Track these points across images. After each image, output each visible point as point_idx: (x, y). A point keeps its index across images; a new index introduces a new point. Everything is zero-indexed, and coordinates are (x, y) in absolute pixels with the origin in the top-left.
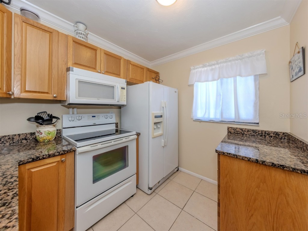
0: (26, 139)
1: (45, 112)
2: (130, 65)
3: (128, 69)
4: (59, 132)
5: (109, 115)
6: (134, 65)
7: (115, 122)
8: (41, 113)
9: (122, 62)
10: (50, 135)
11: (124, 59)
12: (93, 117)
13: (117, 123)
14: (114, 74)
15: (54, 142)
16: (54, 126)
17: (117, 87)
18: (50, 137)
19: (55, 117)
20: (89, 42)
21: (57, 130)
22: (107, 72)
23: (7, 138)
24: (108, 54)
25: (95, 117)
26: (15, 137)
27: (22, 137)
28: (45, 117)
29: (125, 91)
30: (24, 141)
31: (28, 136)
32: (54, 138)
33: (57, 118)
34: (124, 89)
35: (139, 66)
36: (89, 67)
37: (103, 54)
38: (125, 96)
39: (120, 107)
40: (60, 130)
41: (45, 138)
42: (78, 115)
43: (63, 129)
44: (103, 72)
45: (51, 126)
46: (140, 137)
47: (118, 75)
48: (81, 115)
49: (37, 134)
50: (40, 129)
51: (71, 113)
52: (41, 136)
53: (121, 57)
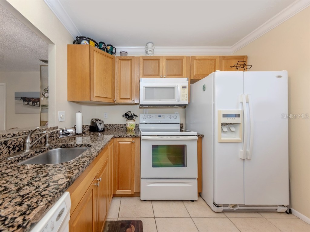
0: (123, 128)
1: (130, 112)
2: (194, 61)
3: (191, 67)
4: (137, 126)
5: (173, 115)
6: (199, 60)
7: (180, 123)
8: (128, 112)
9: (184, 61)
10: (132, 126)
11: (187, 57)
12: (159, 116)
14: (175, 75)
15: (134, 131)
16: (134, 121)
17: (177, 87)
18: (132, 128)
19: (135, 115)
20: (154, 55)
21: (137, 124)
22: (169, 75)
23: (116, 125)
24: (170, 59)
25: (161, 116)
26: (119, 126)
27: (121, 126)
28: (130, 115)
29: (187, 90)
30: (122, 129)
31: (124, 126)
32: (134, 129)
33: (137, 116)
34: (185, 87)
35: (208, 58)
36: (154, 75)
37: (165, 61)
38: (186, 95)
39: (185, 106)
40: (138, 124)
41: (129, 128)
42: (148, 115)
43: (140, 124)
44: (165, 76)
45: (132, 121)
46: (204, 139)
47: (180, 75)
48: (150, 115)
49: (126, 125)
50: (127, 122)
51: (144, 113)
52: (128, 126)
53: (183, 56)
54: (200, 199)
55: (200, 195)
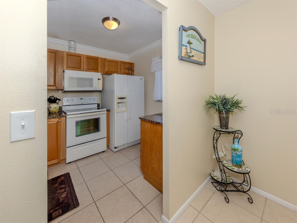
1: (53, 96)
2: (106, 61)
3: (104, 65)
4: (60, 108)
5: (92, 98)
6: (109, 61)
7: (97, 103)
8: (51, 97)
9: (99, 60)
10: (56, 109)
11: (101, 58)
12: (81, 99)
13: (99, 104)
14: (93, 70)
15: (58, 113)
16: (58, 104)
18: (55, 110)
19: (57, 99)
20: (77, 53)
21: (60, 107)
22: (89, 70)
24: (89, 58)
25: (82, 99)
29: (101, 81)
32: (57, 111)
33: (60, 100)
34: (100, 79)
35: (114, 61)
36: (76, 68)
37: (85, 58)
38: (101, 84)
40: (61, 107)
41: (53, 111)
42: (71, 98)
43: (63, 107)
44: (85, 70)
45: (56, 104)
47: (96, 70)
48: (73, 98)
50: (50, 106)
51: (67, 97)
52: (51, 109)
53: (99, 57)
54: (109, 149)
55: (108, 147)
